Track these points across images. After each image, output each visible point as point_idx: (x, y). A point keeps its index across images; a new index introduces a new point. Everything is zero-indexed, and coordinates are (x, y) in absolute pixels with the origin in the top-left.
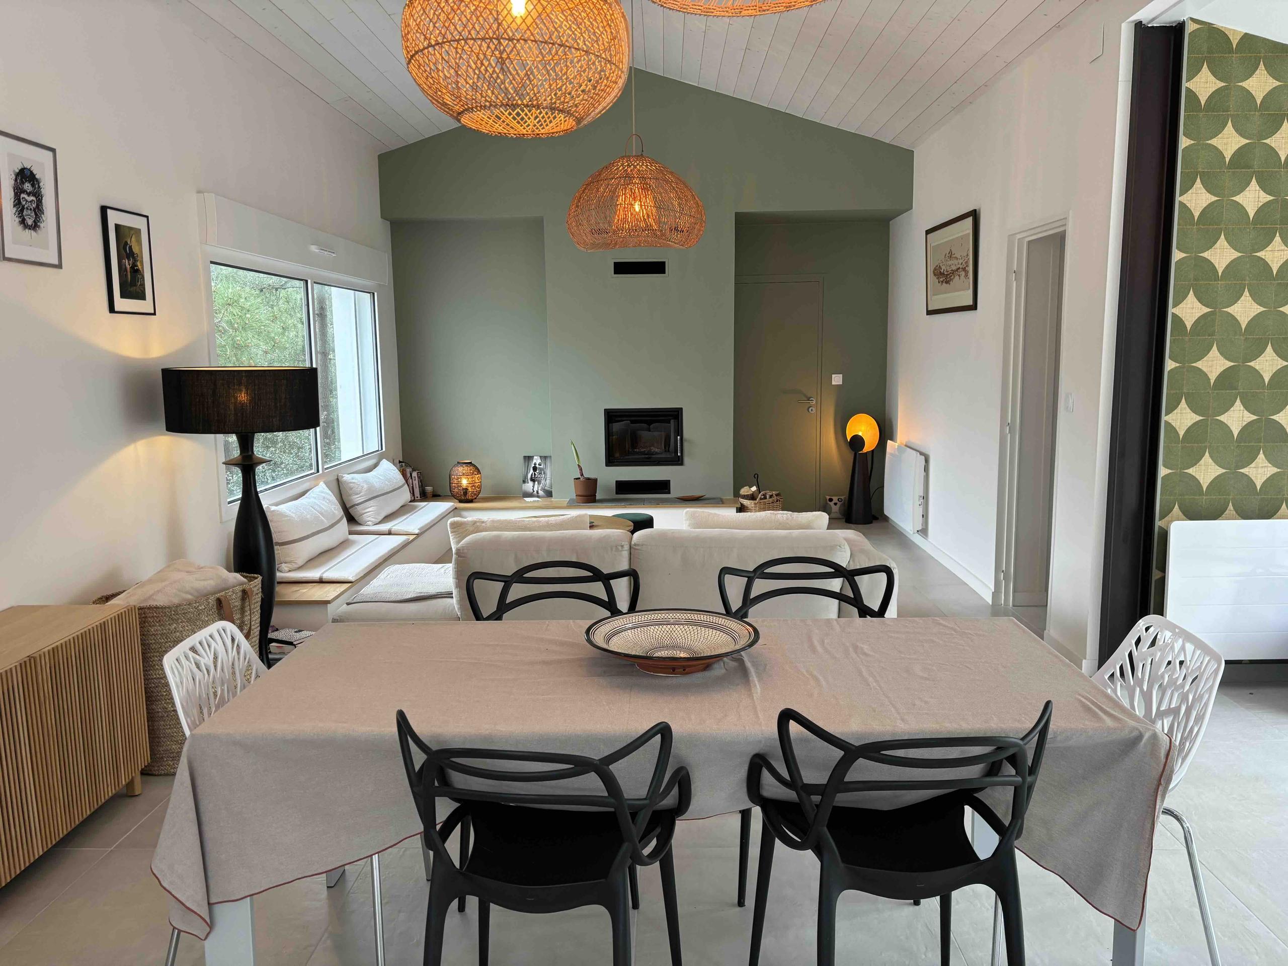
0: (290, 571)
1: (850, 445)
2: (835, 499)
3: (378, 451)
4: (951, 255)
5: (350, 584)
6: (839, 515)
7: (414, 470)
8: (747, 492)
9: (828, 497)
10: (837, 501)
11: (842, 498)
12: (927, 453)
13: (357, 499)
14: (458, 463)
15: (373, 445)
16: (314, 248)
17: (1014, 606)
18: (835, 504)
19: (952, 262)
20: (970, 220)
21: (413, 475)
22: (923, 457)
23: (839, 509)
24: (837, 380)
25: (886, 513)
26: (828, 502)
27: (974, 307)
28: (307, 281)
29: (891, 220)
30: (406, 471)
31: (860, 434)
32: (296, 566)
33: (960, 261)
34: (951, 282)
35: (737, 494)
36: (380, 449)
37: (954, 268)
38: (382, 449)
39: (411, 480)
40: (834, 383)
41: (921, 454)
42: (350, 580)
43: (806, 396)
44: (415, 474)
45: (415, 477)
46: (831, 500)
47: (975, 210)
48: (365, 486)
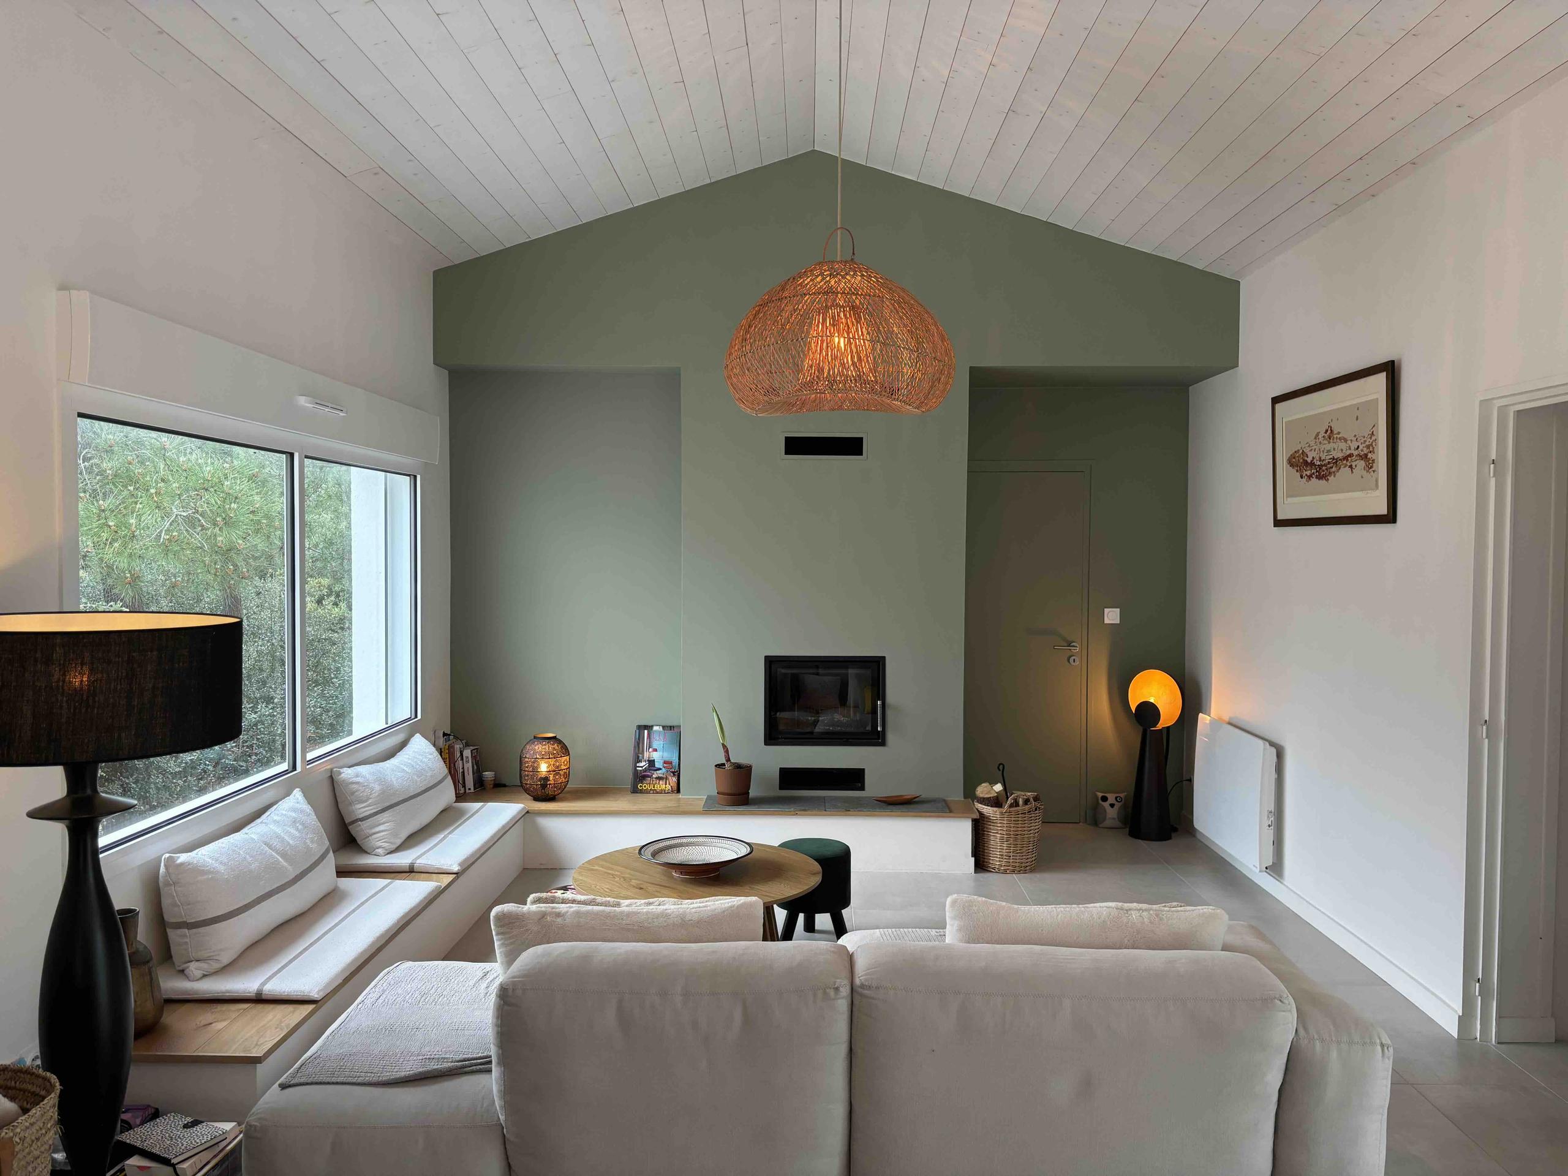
0: (204, 976)
1: (1136, 717)
2: (1111, 798)
3: (409, 719)
4: (1330, 434)
5: (311, 1007)
6: (1118, 824)
7: (467, 745)
8: (989, 792)
9: (1100, 795)
10: (1114, 801)
11: (1122, 795)
12: (1282, 743)
13: (361, 810)
14: (535, 737)
15: (403, 710)
16: (303, 401)
17: (1498, 1043)
18: (1112, 805)
19: (1332, 445)
20: (1381, 378)
21: (464, 755)
22: (1274, 750)
23: (1118, 813)
24: (1112, 616)
25: (1198, 824)
26: (1100, 802)
27: (1390, 517)
28: (292, 455)
29: (1191, 386)
30: (453, 747)
31: (1152, 700)
32: (216, 966)
33: (1354, 445)
34: (1331, 478)
35: (969, 793)
36: (413, 717)
37: (1340, 455)
38: (416, 716)
39: (461, 762)
40: (1107, 621)
41: (1272, 744)
42: (312, 998)
43: (1065, 640)
44: (467, 753)
45: (467, 757)
46: (1104, 799)
47: (1393, 362)
48: (377, 788)
